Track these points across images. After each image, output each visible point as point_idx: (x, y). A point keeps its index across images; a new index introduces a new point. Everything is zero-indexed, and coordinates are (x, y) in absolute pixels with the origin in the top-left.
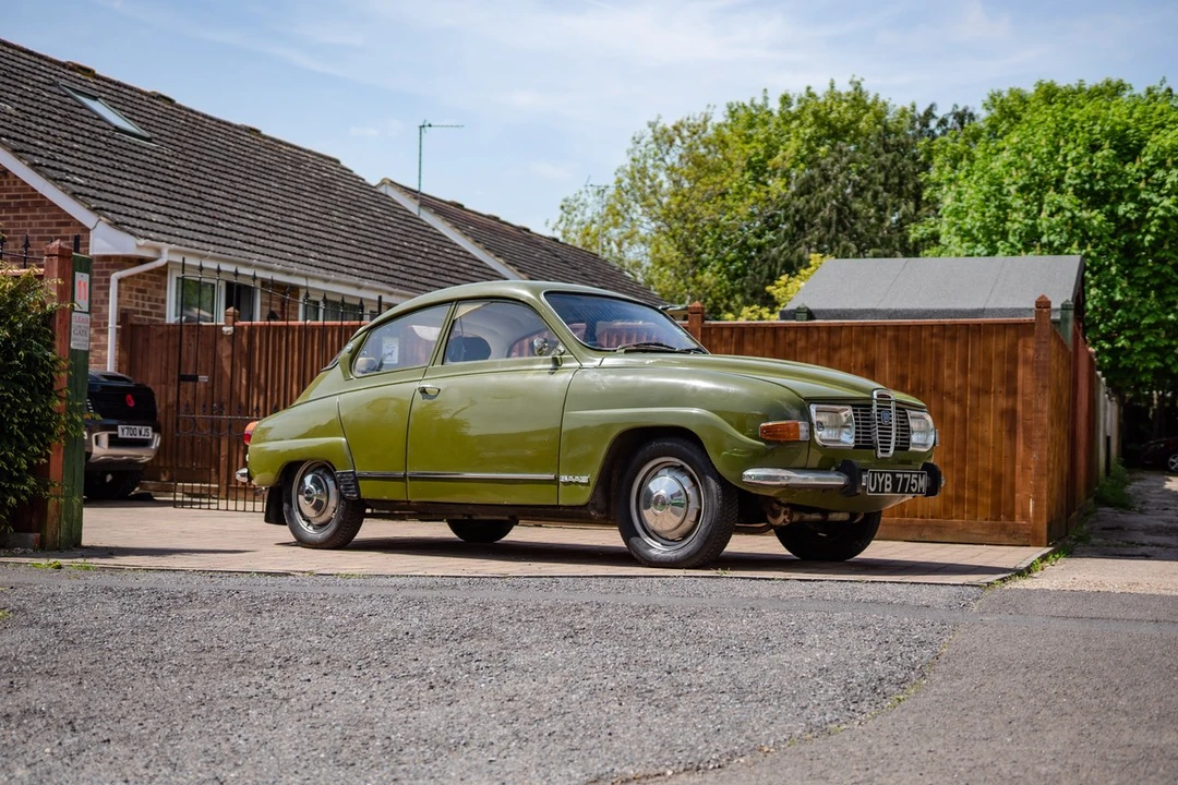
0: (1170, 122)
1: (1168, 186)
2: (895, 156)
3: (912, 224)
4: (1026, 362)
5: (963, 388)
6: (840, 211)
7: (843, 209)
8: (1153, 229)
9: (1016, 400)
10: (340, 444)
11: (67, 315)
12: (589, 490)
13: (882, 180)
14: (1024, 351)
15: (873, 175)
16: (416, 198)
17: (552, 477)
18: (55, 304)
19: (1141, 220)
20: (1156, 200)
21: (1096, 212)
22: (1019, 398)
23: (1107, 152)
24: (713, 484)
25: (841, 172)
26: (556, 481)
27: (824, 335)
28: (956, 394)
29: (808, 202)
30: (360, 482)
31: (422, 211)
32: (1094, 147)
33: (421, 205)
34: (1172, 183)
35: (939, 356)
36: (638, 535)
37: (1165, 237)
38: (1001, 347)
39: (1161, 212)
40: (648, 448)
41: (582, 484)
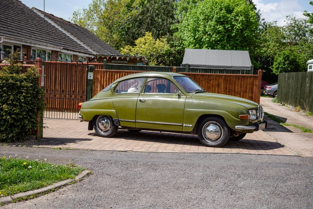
0: (240, 4)
1: (239, 21)
2: (167, 6)
3: (171, 25)
4: (256, 85)
5: (240, 91)
6: (151, 20)
7: (152, 19)
8: (234, 32)
9: (253, 94)
10: (113, 111)
11: (41, 77)
12: (192, 128)
13: (163, 12)
14: (255, 83)
15: (161, 11)
16: (43, 13)
17: (181, 124)
18: (39, 75)
19: (233, 29)
20: (236, 24)
21: (221, 26)
22: (254, 94)
23: (223, 11)
24: (226, 128)
25: (152, 9)
26: (182, 126)
27: (207, 77)
28: (239, 92)
29: (143, 17)
30: (120, 122)
31: (45, 17)
32: (221, 9)
33: (45, 16)
34: (240, 20)
35: (235, 83)
36: (204, 139)
37: (238, 34)
38: (250, 81)
39: (237, 28)
40: (208, 119)
41: (190, 127)
